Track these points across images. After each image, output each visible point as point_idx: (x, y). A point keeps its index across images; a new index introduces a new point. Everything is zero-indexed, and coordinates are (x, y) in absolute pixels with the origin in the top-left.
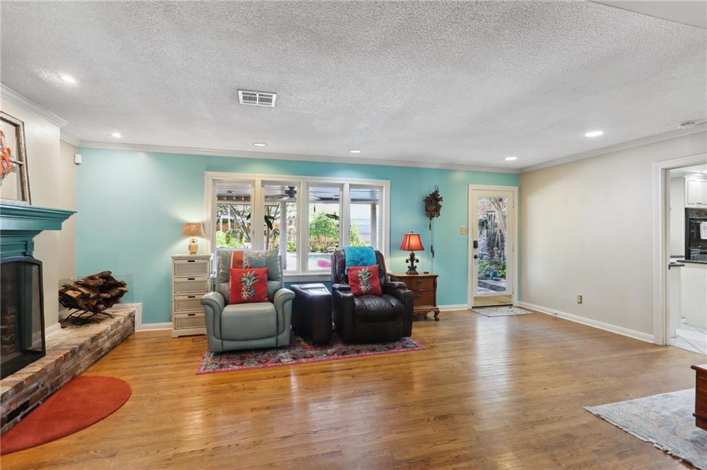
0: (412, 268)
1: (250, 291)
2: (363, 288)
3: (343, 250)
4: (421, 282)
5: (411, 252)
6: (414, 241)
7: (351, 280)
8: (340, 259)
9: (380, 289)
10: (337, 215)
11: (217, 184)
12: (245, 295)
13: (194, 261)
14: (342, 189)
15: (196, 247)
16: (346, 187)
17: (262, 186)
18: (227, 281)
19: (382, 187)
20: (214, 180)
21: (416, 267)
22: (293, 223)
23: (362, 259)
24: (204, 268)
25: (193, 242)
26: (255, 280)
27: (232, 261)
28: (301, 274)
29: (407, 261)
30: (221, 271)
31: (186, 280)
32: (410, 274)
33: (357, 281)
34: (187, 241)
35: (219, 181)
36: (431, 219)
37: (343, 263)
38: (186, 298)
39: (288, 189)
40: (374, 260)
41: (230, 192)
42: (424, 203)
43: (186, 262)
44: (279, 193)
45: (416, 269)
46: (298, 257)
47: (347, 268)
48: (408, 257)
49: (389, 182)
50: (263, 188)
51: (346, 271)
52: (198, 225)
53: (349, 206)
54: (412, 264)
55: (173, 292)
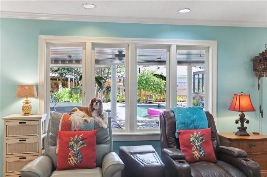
0: (243, 129)
1: (77, 157)
2: (196, 154)
3: (173, 112)
4: (255, 145)
5: (240, 113)
6: (244, 102)
7: (182, 144)
8: (170, 121)
9: (214, 155)
10: (165, 75)
11: (52, 48)
12: (72, 161)
13: (25, 123)
14: (169, 51)
15: (30, 108)
16: (174, 48)
17: (93, 48)
18: (55, 145)
19: (209, 47)
20: (47, 43)
21: (246, 128)
22: (122, 81)
23: (193, 122)
24: (35, 130)
25: (27, 103)
26: (83, 144)
27: (60, 124)
28: (129, 133)
29: (237, 122)
30: (50, 134)
31: (18, 141)
32: (241, 135)
33: (189, 146)
34: (21, 103)
35: (53, 44)
36: (259, 79)
37: (173, 125)
38: (17, 159)
39: (118, 53)
40: (205, 123)
41: (70, 57)
42: (252, 63)
43: (17, 123)
44: (110, 56)
45: (247, 130)
46: (126, 107)
47: (177, 130)
48: (238, 118)
49: (216, 42)
50: (93, 51)
51: (176, 134)
52: (31, 86)
53: (176, 68)
54: (242, 125)
55: (5, 153)
